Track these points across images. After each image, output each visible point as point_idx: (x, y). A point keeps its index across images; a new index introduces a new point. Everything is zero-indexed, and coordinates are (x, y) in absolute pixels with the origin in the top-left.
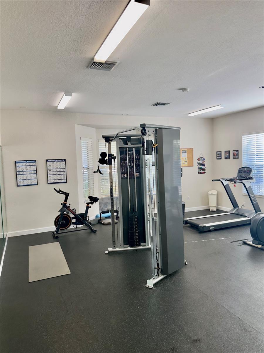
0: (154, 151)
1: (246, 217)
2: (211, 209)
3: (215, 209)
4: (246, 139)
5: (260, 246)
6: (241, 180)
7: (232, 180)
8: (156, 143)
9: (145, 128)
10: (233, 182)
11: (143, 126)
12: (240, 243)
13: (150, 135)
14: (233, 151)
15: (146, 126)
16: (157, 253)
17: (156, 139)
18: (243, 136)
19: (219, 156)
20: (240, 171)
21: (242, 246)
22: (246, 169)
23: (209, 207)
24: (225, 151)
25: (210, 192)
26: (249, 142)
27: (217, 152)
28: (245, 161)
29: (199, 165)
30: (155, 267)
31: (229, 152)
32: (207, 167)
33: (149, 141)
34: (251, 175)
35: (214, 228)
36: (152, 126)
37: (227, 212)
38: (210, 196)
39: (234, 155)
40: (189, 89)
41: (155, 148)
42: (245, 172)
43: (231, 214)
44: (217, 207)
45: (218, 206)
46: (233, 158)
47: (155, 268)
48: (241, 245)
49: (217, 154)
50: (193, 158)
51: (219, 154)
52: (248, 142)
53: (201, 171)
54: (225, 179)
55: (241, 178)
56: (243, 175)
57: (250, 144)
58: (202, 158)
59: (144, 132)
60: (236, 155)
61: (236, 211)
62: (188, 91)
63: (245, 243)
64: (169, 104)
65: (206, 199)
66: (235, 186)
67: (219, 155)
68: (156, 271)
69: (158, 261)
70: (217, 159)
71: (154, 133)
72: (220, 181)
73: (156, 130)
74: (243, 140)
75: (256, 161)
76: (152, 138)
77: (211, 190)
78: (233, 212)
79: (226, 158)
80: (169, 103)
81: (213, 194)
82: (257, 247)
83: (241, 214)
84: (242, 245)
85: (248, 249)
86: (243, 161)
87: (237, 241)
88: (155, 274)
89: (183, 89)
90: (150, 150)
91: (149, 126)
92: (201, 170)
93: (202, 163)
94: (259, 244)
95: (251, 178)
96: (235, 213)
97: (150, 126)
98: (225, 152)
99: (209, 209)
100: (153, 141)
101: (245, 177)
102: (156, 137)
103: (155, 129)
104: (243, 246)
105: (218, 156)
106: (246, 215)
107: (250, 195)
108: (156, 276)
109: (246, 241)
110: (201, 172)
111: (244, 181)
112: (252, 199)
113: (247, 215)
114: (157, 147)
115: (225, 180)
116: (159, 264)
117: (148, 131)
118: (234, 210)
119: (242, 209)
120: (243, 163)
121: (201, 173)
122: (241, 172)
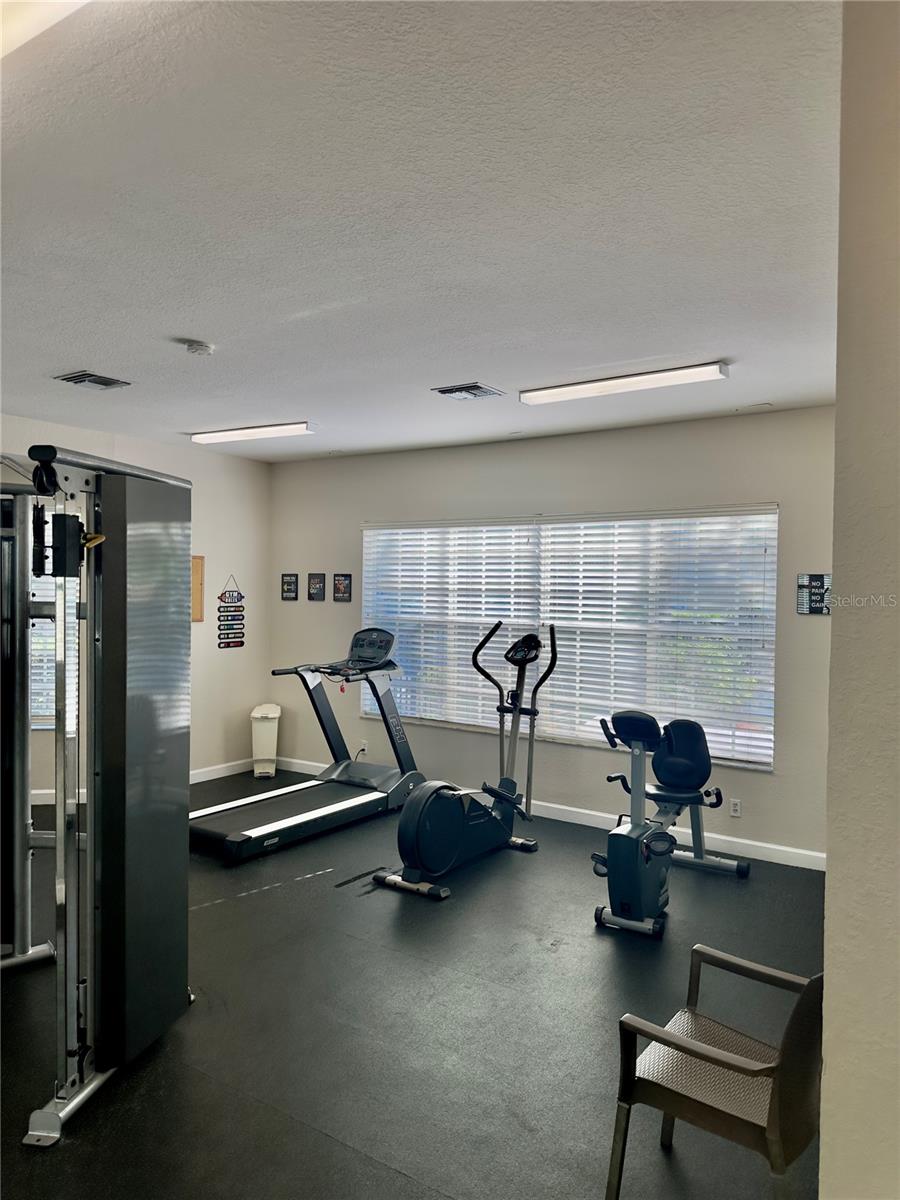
0: (85, 563)
1: (374, 789)
2: (258, 770)
3: (271, 770)
4: (374, 541)
5: (425, 887)
6: (362, 671)
7: (334, 671)
8: (97, 531)
9: (54, 465)
10: (338, 678)
11: (44, 455)
12: (364, 886)
13: (72, 496)
14: (335, 575)
15: (58, 456)
16: (78, 988)
17: (97, 515)
18: (364, 532)
19: (289, 591)
20: (359, 641)
21: (372, 894)
22: (375, 635)
23: (252, 764)
24: (309, 575)
25: (256, 713)
26: (383, 553)
27: (283, 575)
28: (371, 611)
29: (222, 618)
30: (69, 1048)
31: (322, 577)
32: (251, 625)
33: (68, 521)
34: (390, 657)
35: (276, 840)
36: (81, 461)
37: (312, 777)
38: (256, 726)
39: (336, 590)
40: (213, 347)
41: (89, 550)
42: (372, 644)
43: (327, 782)
44: (278, 763)
45: (280, 758)
46: (336, 599)
47: (70, 1054)
48: (369, 892)
49: (283, 583)
50: (202, 590)
51: (289, 584)
52: (379, 550)
53: (228, 638)
54: (312, 668)
55: (363, 666)
56: (368, 652)
57: (387, 557)
58: (235, 594)
59: (45, 479)
60: (345, 588)
61: (342, 771)
62: (211, 352)
63: (381, 883)
64: (128, 386)
65: (241, 736)
66: (342, 690)
67: (289, 587)
68: (74, 1061)
69: (82, 1020)
70: (283, 599)
71: (91, 488)
72: (297, 673)
73: (98, 478)
74: (365, 544)
75: (402, 613)
76: (79, 510)
77: (261, 705)
78: (334, 777)
79: (311, 597)
80: (129, 384)
81: (266, 718)
82: (417, 893)
83: (357, 780)
84: (373, 890)
85: (389, 901)
86: (364, 610)
87: (355, 879)
88: (70, 1080)
89: (193, 344)
90: (70, 555)
91: (69, 458)
92: (228, 634)
93: (232, 609)
94: (422, 880)
95: (390, 665)
96: (340, 779)
97: (75, 459)
98: (311, 576)
99: (253, 771)
100: (83, 519)
101: (372, 662)
102: (98, 505)
103: (95, 473)
104: (375, 892)
105: (286, 587)
106: (374, 782)
107: (389, 717)
108: (73, 1083)
109: (381, 874)
110: (228, 643)
111: (372, 675)
112: (393, 730)
113: (375, 785)
114: (98, 548)
115: (313, 671)
116: (85, 1029)
117: (66, 479)
118: (336, 769)
119: (359, 763)
120: (364, 615)
121: (228, 645)
122: (362, 646)
